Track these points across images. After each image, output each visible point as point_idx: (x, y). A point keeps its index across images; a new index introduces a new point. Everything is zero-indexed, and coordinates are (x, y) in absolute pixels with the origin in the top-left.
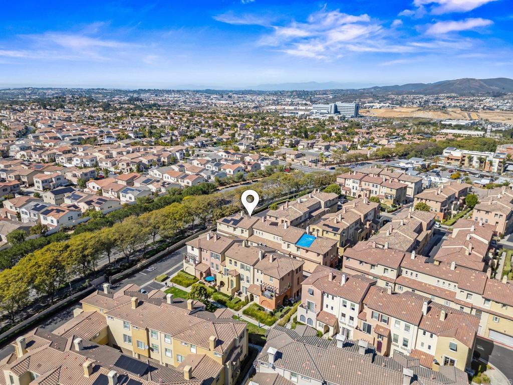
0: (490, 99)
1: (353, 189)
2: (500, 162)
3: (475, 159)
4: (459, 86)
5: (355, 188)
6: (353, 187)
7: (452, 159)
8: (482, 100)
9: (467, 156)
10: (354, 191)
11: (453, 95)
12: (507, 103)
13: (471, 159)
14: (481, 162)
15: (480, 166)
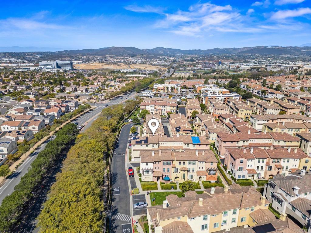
0: (131, 58)
1: (151, 110)
2: (180, 88)
3: (169, 88)
4: (113, 51)
5: (152, 110)
6: (151, 109)
7: (159, 89)
8: (128, 59)
9: (166, 87)
10: (152, 111)
11: (113, 56)
12: (139, 59)
13: (167, 88)
14: (172, 89)
15: (172, 91)
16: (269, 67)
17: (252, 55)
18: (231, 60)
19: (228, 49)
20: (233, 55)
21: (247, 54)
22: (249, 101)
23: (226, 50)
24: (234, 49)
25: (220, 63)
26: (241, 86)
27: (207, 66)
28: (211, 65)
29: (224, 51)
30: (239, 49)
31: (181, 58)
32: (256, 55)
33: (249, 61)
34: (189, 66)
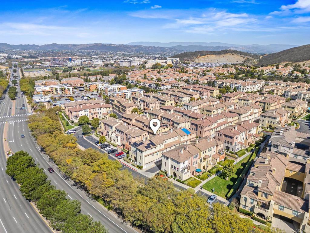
3: (59, 90)
6: (85, 114)
7: (46, 92)
9: (54, 88)
14: (62, 90)
16: (121, 63)
17: (93, 52)
18: (77, 56)
19: (67, 45)
20: (75, 52)
21: (88, 51)
22: (161, 93)
23: (65, 46)
24: (74, 45)
25: (71, 60)
26: (129, 81)
27: (57, 62)
28: (61, 62)
29: (63, 46)
30: (78, 45)
31: (16, 54)
32: (97, 52)
33: (94, 58)
34: (35, 63)
